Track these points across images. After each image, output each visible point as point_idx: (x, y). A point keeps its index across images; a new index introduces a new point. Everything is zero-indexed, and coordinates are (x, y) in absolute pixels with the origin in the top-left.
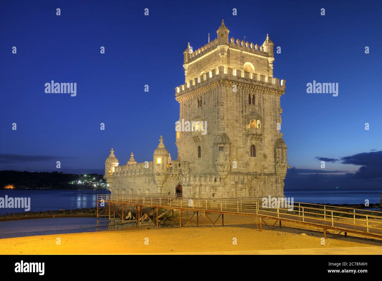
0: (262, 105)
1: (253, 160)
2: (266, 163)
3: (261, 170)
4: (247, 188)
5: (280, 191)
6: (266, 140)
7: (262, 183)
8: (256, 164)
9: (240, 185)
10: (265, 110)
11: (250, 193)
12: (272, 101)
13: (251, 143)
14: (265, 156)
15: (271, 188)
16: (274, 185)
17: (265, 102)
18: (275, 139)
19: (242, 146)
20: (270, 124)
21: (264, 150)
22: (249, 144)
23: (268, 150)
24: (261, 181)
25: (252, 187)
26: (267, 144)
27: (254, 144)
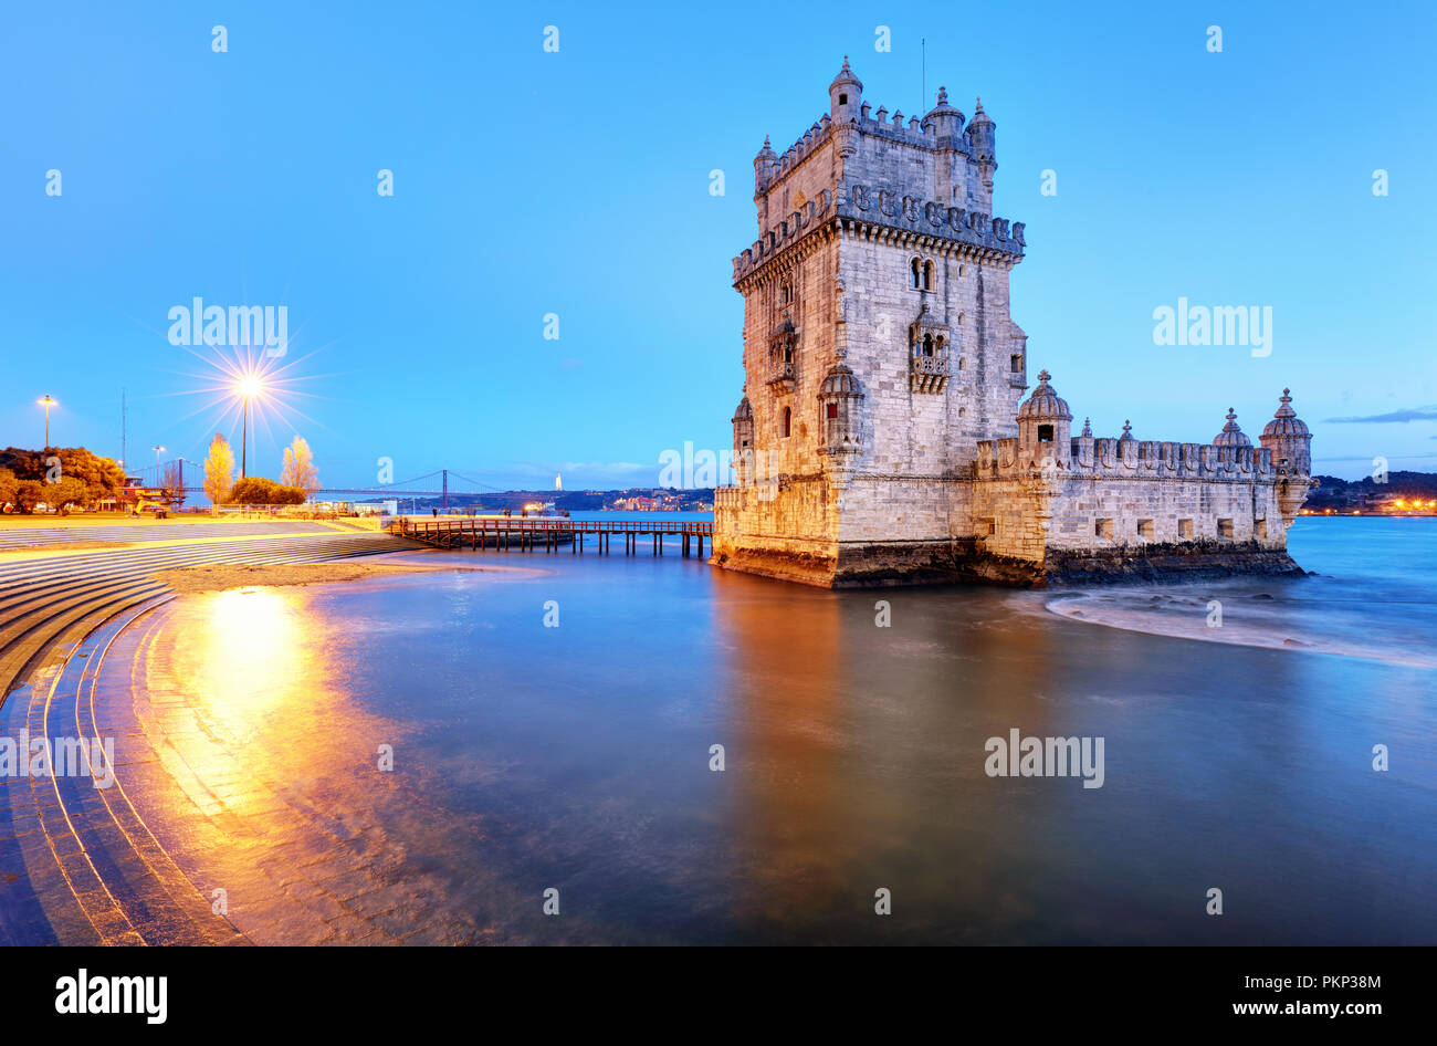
0: (801, 293)
1: (783, 445)
2: (806, 449)
3: (796, 469)
4: (774, 514)
5: (831, 525)
6: (806, 385)
7: (797, 501)
8: (788, 455)
9: (764, 508)
10: (807, 304)
11: (778, 527)
12: (821, 266)
13: (781, 403)
14: (804, 430)
15: (813, 514)
16: (820, 508)
17: (807, 279)
18: (826, 372)
19: (768, 416)
20: (815, 335)
21: (803, 413)
22: (778, 408)
23: (809, 411)
24: (795, 497)
25: (781, 513)
26: (808, 396)
27: (786, 404)
